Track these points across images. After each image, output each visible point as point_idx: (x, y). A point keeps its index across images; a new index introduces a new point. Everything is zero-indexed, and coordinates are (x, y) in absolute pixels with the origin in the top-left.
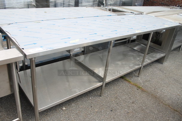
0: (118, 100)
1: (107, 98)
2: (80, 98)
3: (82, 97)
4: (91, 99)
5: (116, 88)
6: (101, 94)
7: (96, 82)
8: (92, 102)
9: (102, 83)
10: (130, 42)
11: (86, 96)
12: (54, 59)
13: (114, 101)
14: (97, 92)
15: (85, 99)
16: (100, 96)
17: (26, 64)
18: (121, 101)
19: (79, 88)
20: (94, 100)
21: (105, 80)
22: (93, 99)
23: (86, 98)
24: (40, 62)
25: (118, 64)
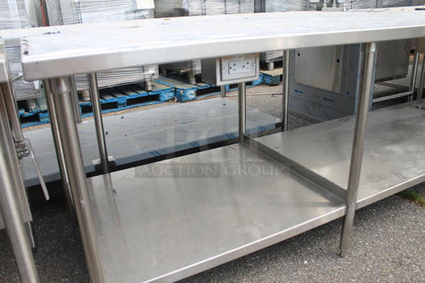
0: (408, 270)
1: (364, 261)
2: (271, 260)
3: (276, 258)
4: (306, 266)
5: (391, 229)
6: (340, 247)
7: (322, 205)
8: (310, 277)
9: (343, 208)
10: (421, 95)
11: (289, 255)
12: (193, 147)
13: (392, 273)
14: (329, 242)
15: (285, 264)
16: (340, 255)
17: (111, 158)
18: (417, 274)
19: (261, 225)
20: (319, 267)
21: (355, 198)
22: (314, 264)
23: (292, 263)
24: (151, 153)
25: (391, 152)
